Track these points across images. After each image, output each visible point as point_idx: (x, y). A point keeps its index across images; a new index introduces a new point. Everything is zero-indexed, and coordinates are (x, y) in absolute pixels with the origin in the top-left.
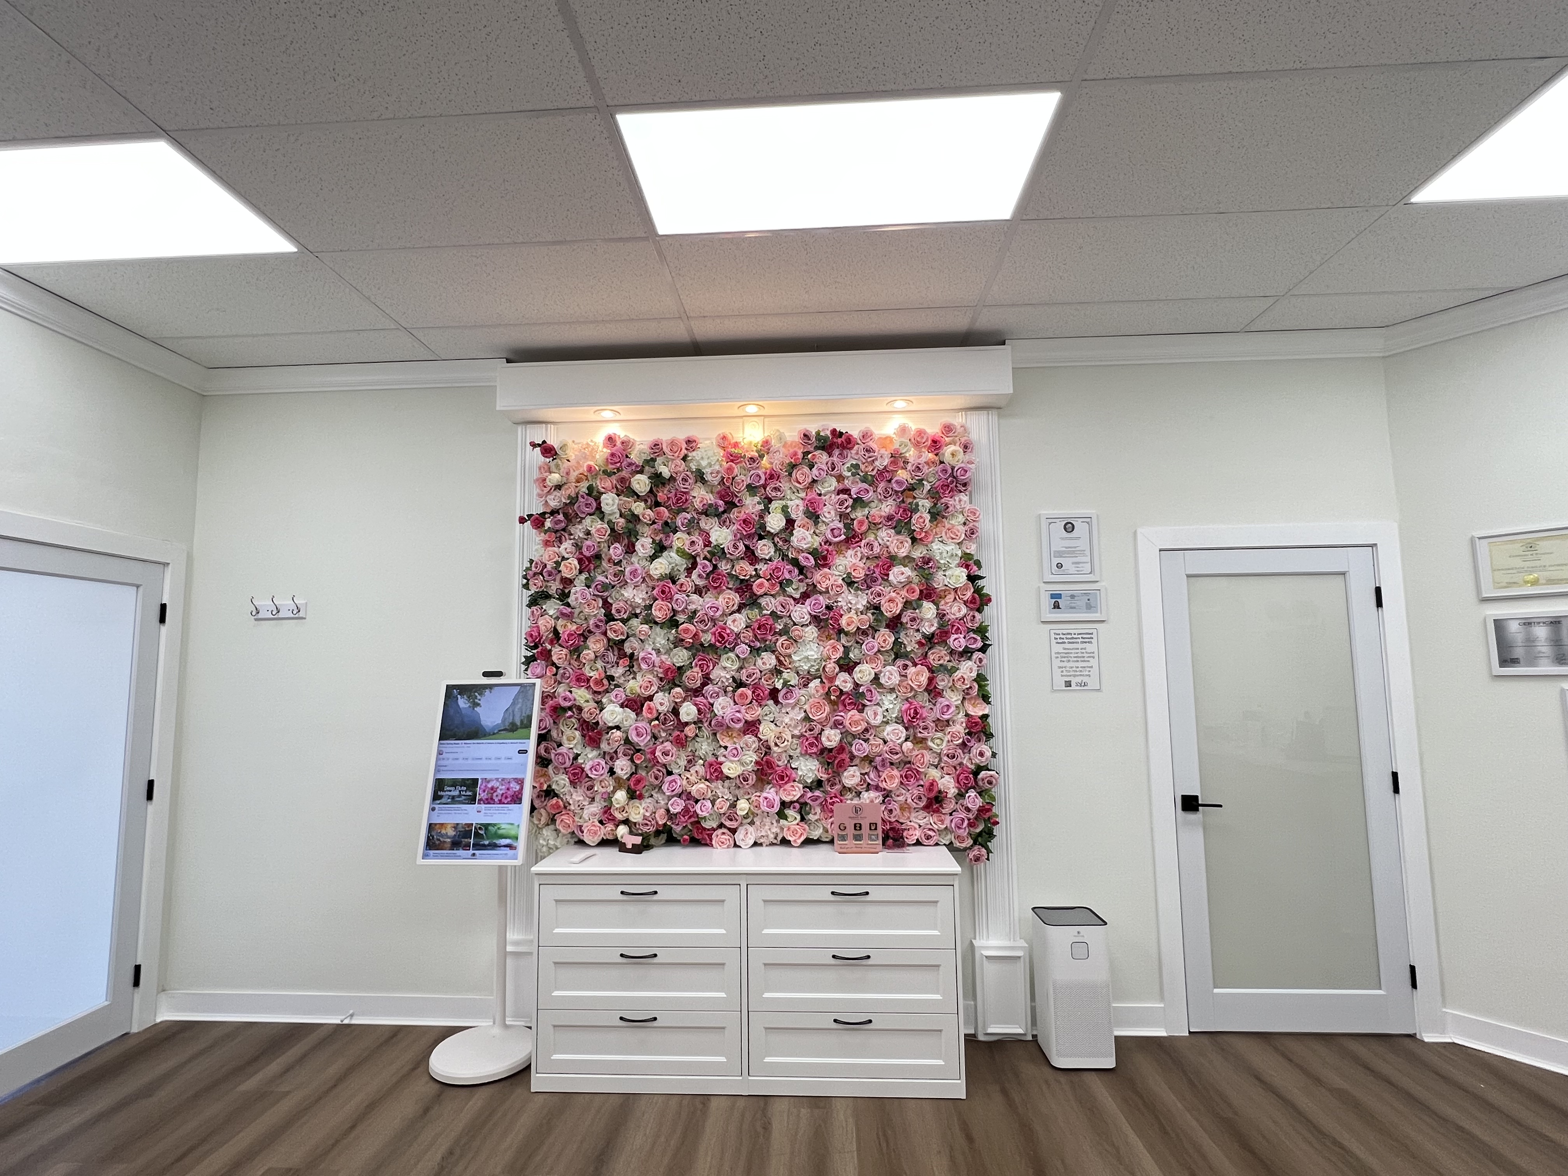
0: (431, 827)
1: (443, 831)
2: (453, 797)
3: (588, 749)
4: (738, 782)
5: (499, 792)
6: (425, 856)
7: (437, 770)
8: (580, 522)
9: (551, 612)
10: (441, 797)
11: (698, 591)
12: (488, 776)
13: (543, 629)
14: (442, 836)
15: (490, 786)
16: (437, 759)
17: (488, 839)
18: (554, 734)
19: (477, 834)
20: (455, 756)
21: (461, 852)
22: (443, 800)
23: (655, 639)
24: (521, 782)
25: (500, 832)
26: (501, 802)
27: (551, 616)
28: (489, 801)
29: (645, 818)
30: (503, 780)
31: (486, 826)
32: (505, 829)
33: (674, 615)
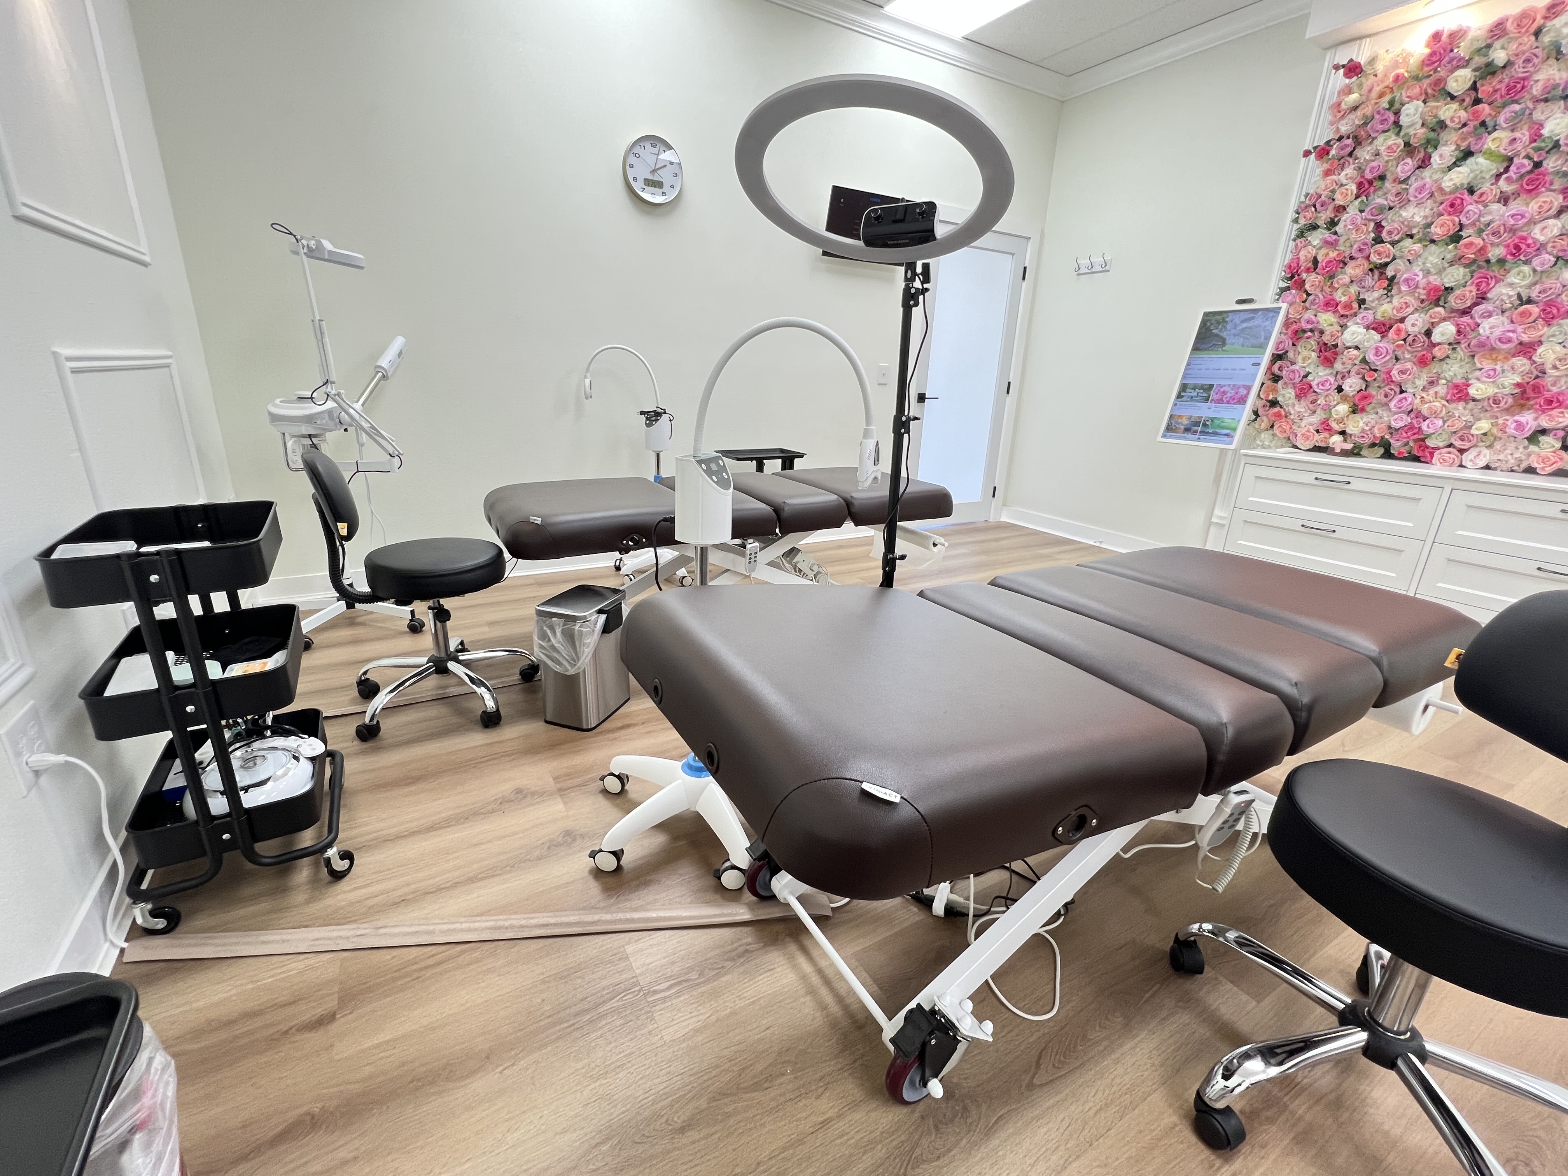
0: (1171, 417)
1: (1180, 421)
2: (1192, 397)
3: (1321, 368)
4: (1485, 404)
5: (1229, 395)
6: (1164, 436)
7: (1184, 376)
8: (1371, 143)
9: (1315, 243)
10: (1183, 396)
11: (1505, 199)
12: (1222, 382)
13: (1302, 258)
14: (1178, 424)
15: (1222, 390)
16: (1186, 369)
17: (1212, 428)
18: (1291, 355)
19: (1205, 425)
20: (1200, 367)
21: (1189, 435)
22: (1184, 399)
23: (1426, 259)
24: (1249, 388)
25: (1223, 424)
26: (1228, 402)
27: (1314, 247)
28: (1220, 401)
29: (1363, 431)
30: (1234, 386)
31: (1213, 420)
32: (1228, 422)
33: (1460, 230)
